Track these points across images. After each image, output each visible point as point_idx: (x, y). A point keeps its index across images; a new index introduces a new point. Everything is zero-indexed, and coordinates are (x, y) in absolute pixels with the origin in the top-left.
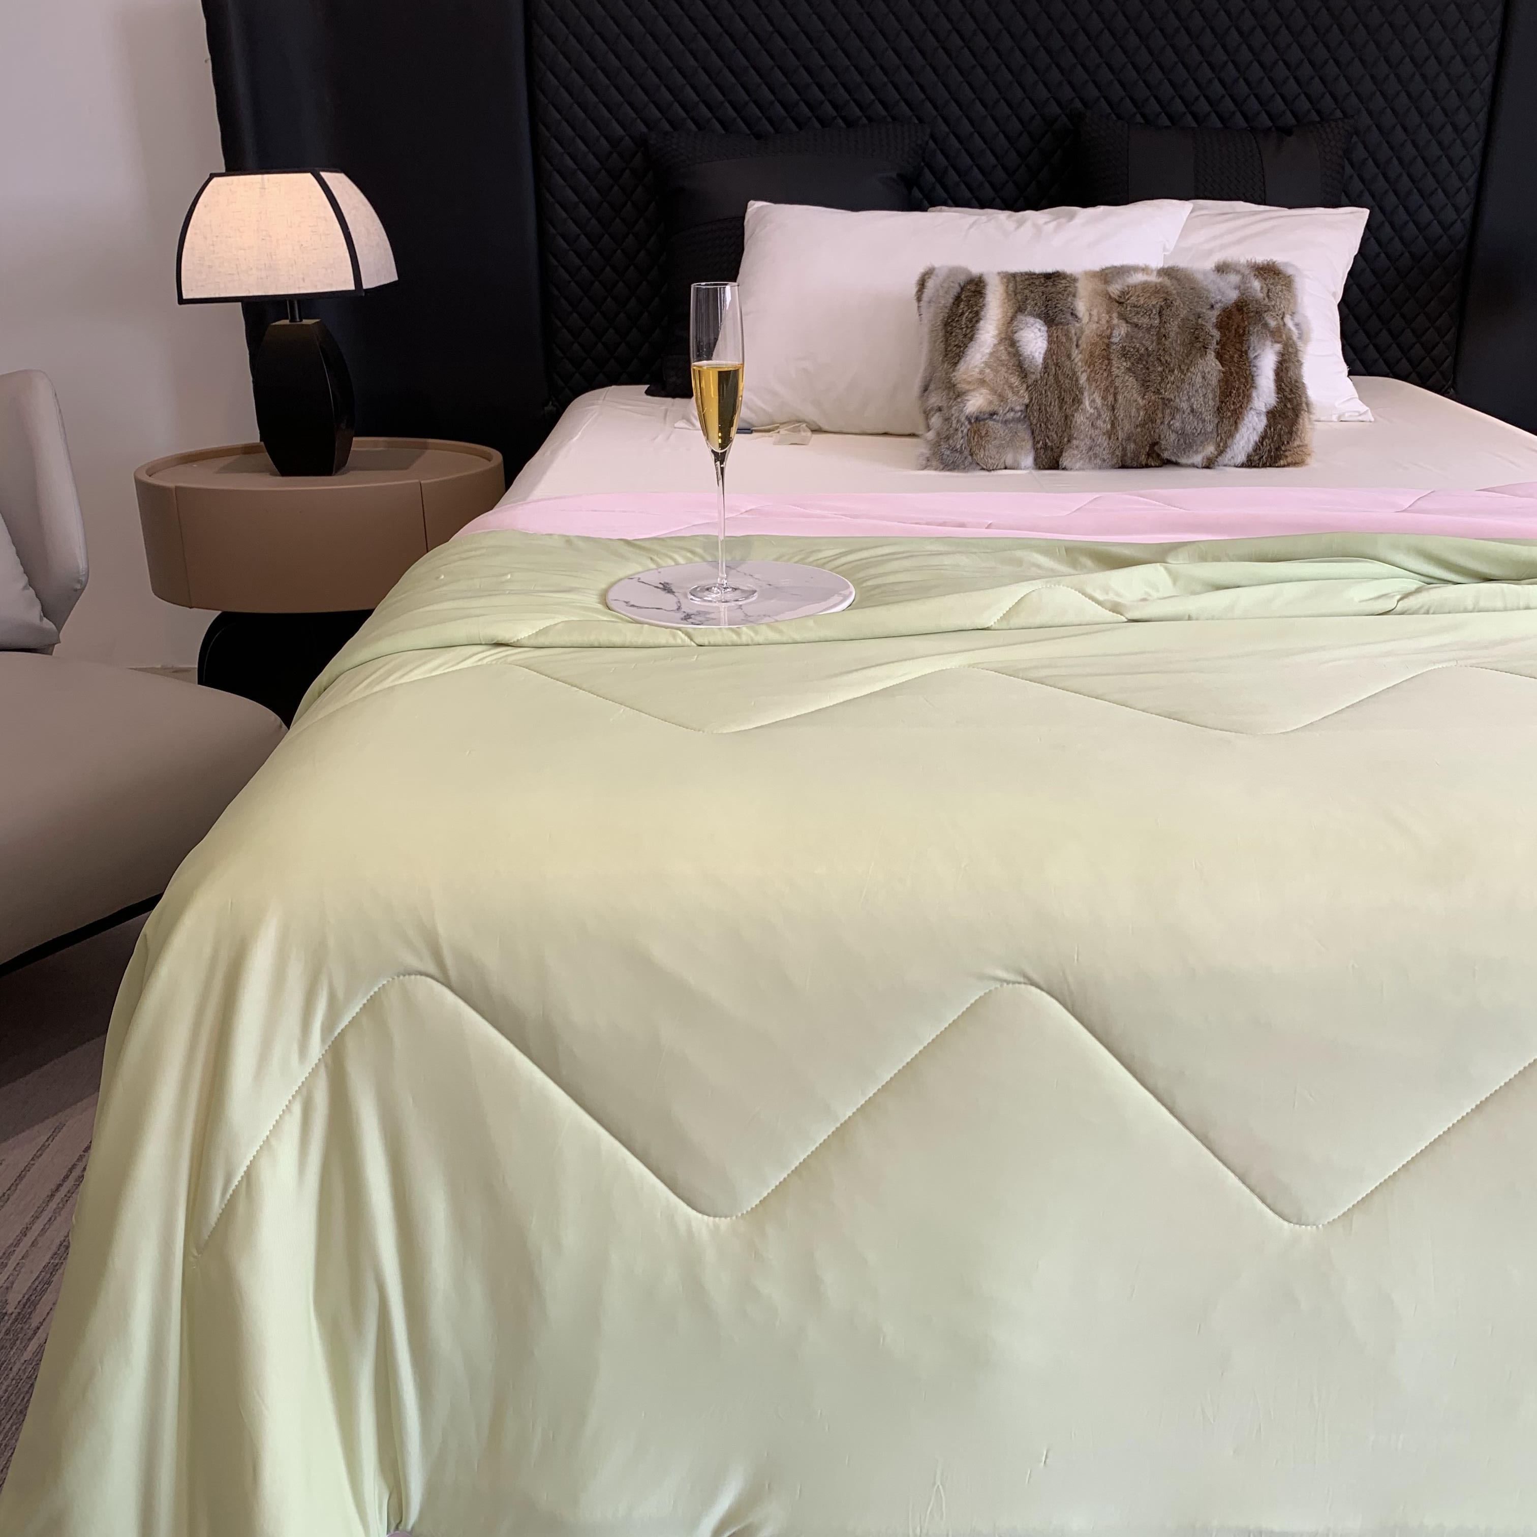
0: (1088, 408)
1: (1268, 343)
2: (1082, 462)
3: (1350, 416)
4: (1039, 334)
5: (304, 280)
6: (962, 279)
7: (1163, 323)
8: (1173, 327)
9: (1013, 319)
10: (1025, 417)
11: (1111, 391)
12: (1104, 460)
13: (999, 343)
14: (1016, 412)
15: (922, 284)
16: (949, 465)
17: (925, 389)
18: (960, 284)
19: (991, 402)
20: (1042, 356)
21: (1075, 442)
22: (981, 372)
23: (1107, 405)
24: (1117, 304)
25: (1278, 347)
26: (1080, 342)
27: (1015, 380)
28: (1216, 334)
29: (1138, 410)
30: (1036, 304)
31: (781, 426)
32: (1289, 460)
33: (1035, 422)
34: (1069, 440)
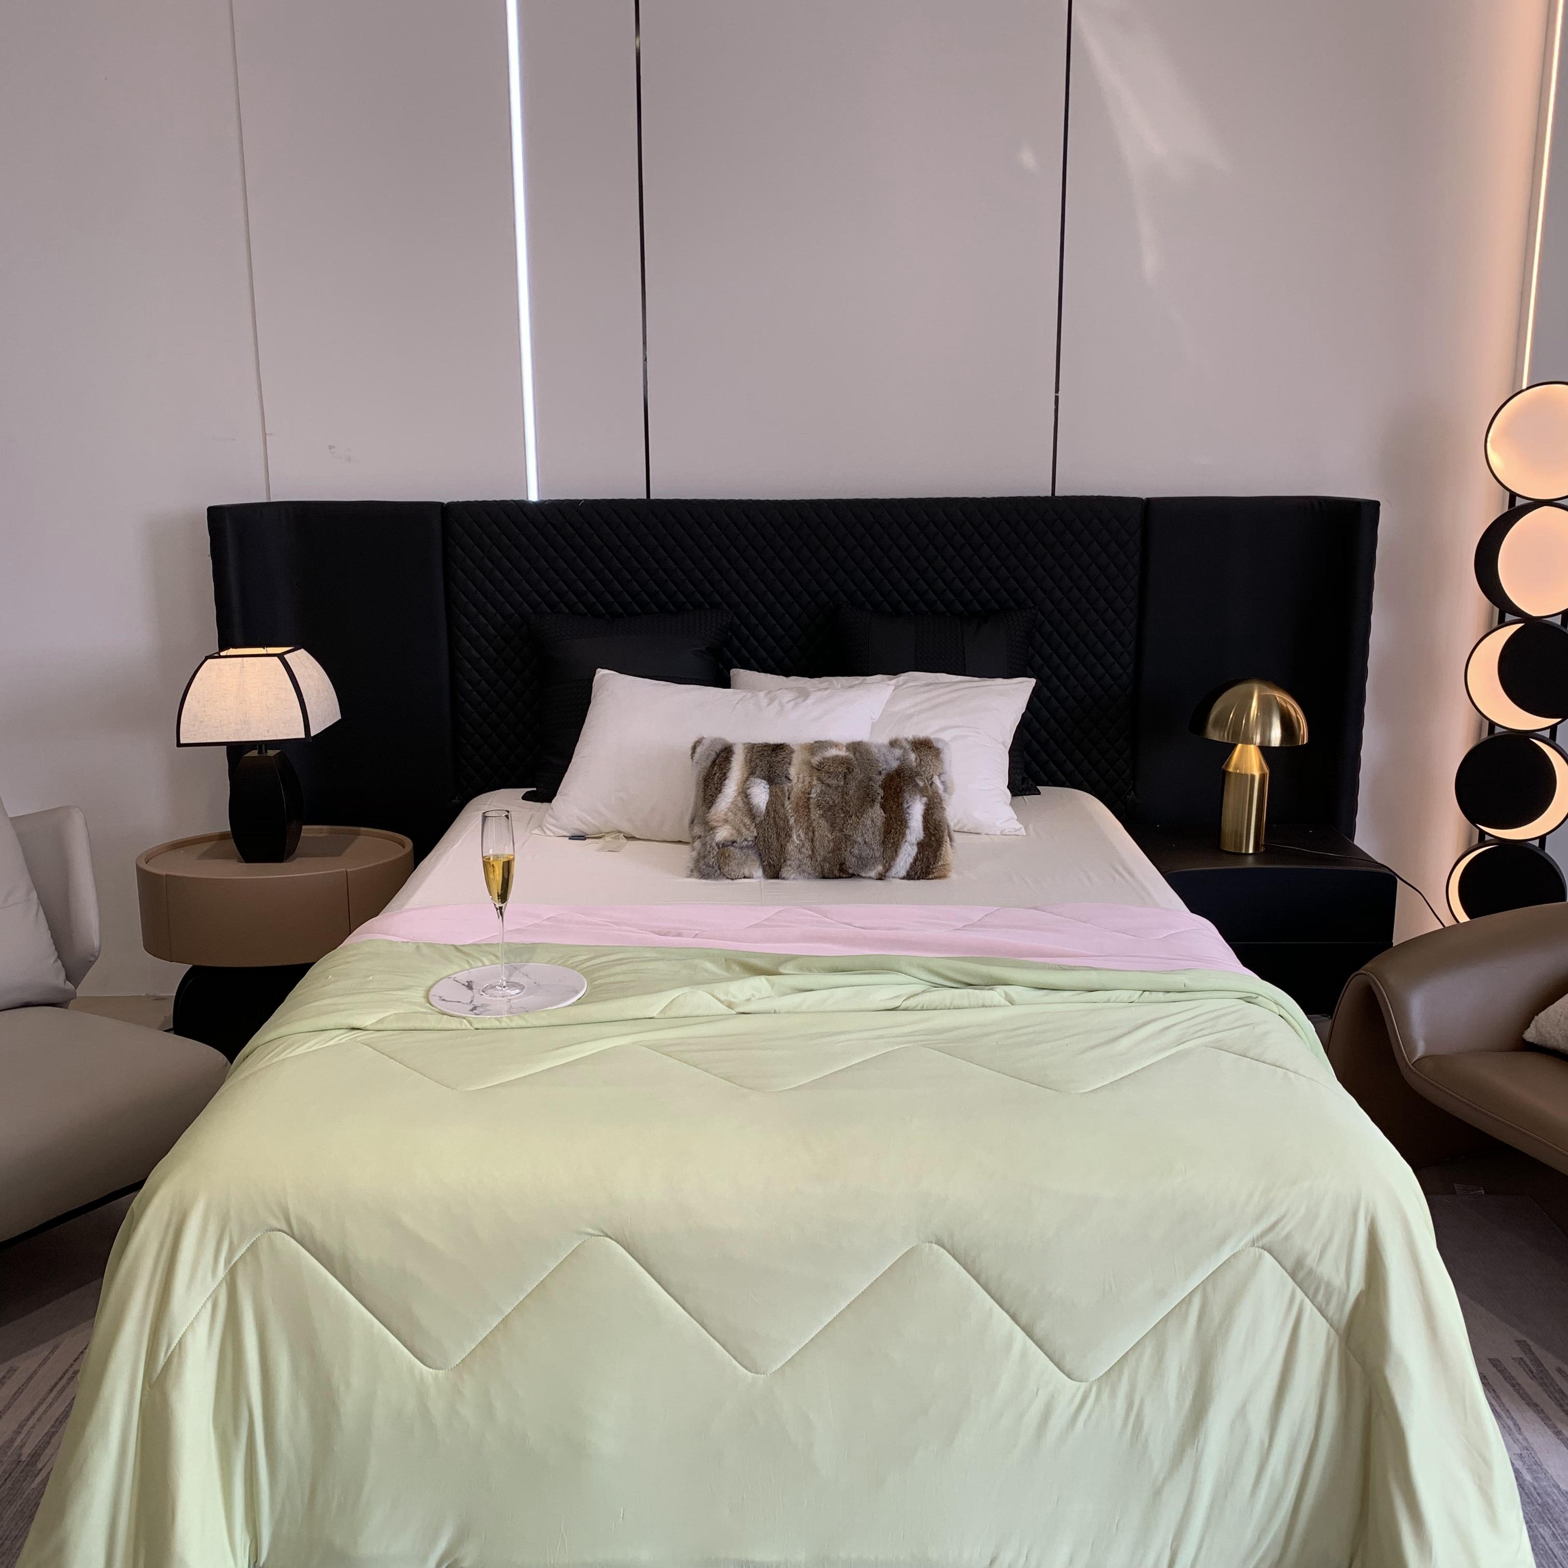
0: (796, 840)
1: (918, 797)
2: (794, 874)
3: (1009, 832)
4: (764, 790)
5: (268, 731)
6: (719, 747)
7: (846, 783)
8: (853, 786)
9: (747, 779)
10: (754, 845)
11: (810, 829)
12: (810, 874)
13: (738, 796)
14: (749, 841)
15: (694, 748)
16: (704, 876)
17: (692, 822)
18: (716, 752)
19: (732, 835)
20: (765, 805)
21: (789, 862)
22: (726, 814)
23: (808, 838)
24: (816, 770)
25: (925, 799)
26: (790, 796)
27: (747, 821)
28: (881, 792)
29: (829, 842)
30: (762, 770)
31: (606, 835)
32: (936, 874)
33: (761, 848)
34: (785, 861)
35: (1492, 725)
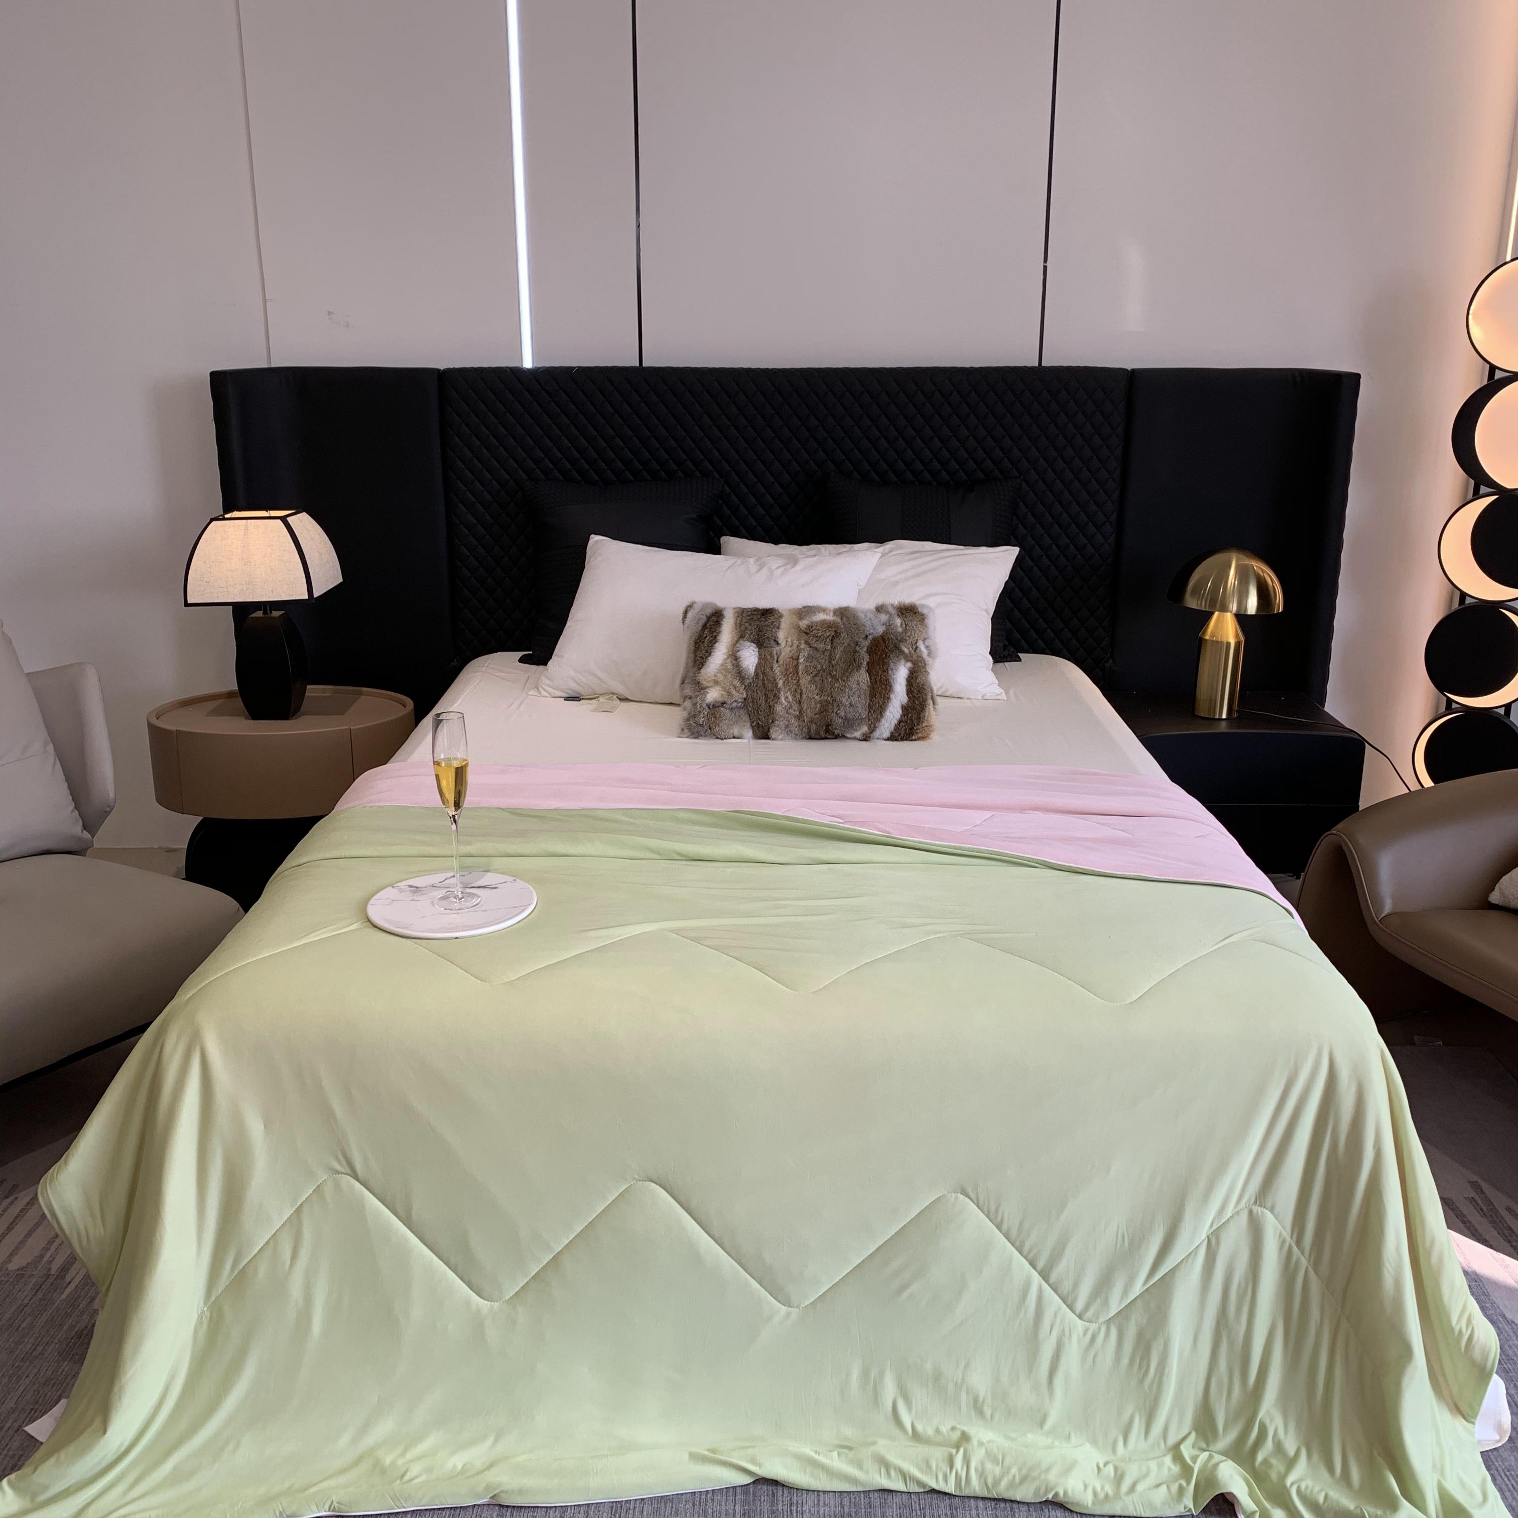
0: (784, 702)
1: (903, 662)
2: (783, 735)
4: (753, 653)
6: (709, 611)
7: (833, 648)
8: (839, 651)
9: (737, 642)
10: (744, 706)
11: (798, 692)
12: (797, 735)
13: (728, 658)
14: (739, 703)
15: (686, 613)
16: (695, 735)
17: (683, 683)
18: (707, 616)
19: (723, 695)
20: (754, 667)
21: (777, 722)
22: (715, 676)
23: (796, 700)
24: (804, 634)
25: (909, 665)
26: (779, 660)
27: (737, 683)
28: (867, 657)
29: (816, 704)
30: (752, 633)
31: (601, 696)
32: (920, 735)
33: (750, 709)
34: (773, 722)
35: (1463, 595)
